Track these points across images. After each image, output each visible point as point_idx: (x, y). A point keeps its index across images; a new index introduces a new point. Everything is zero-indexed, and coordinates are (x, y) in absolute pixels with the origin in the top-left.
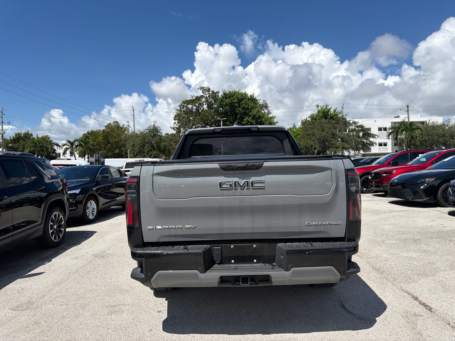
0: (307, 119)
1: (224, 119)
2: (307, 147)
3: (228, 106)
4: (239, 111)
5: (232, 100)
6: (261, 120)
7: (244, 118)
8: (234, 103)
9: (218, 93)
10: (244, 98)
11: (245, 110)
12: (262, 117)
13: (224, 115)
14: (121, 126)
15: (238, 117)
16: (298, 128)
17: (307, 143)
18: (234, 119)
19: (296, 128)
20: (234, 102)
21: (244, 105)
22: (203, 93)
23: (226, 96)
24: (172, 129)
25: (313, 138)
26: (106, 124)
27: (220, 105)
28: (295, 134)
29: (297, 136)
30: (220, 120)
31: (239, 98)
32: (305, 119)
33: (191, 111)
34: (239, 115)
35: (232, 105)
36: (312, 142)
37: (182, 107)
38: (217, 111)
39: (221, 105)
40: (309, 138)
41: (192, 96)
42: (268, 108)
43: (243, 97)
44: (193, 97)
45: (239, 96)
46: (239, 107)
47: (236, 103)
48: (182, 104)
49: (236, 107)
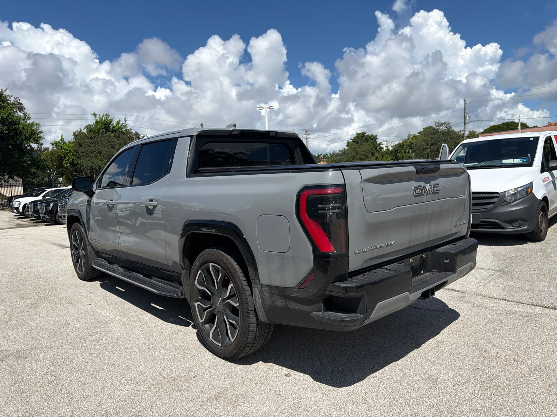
0: (81, 130)
2: (94, 168)
6: (15, 126)
12: (17, 122)
16: (67, 142)
17: (93, 163)
19: (64, 143)
25: (100, 157)
28: (64, 150)
29: (68, 153)
32: (79, 130)
36: (100, 162)
40: (94, 157)
42: (24, 111)
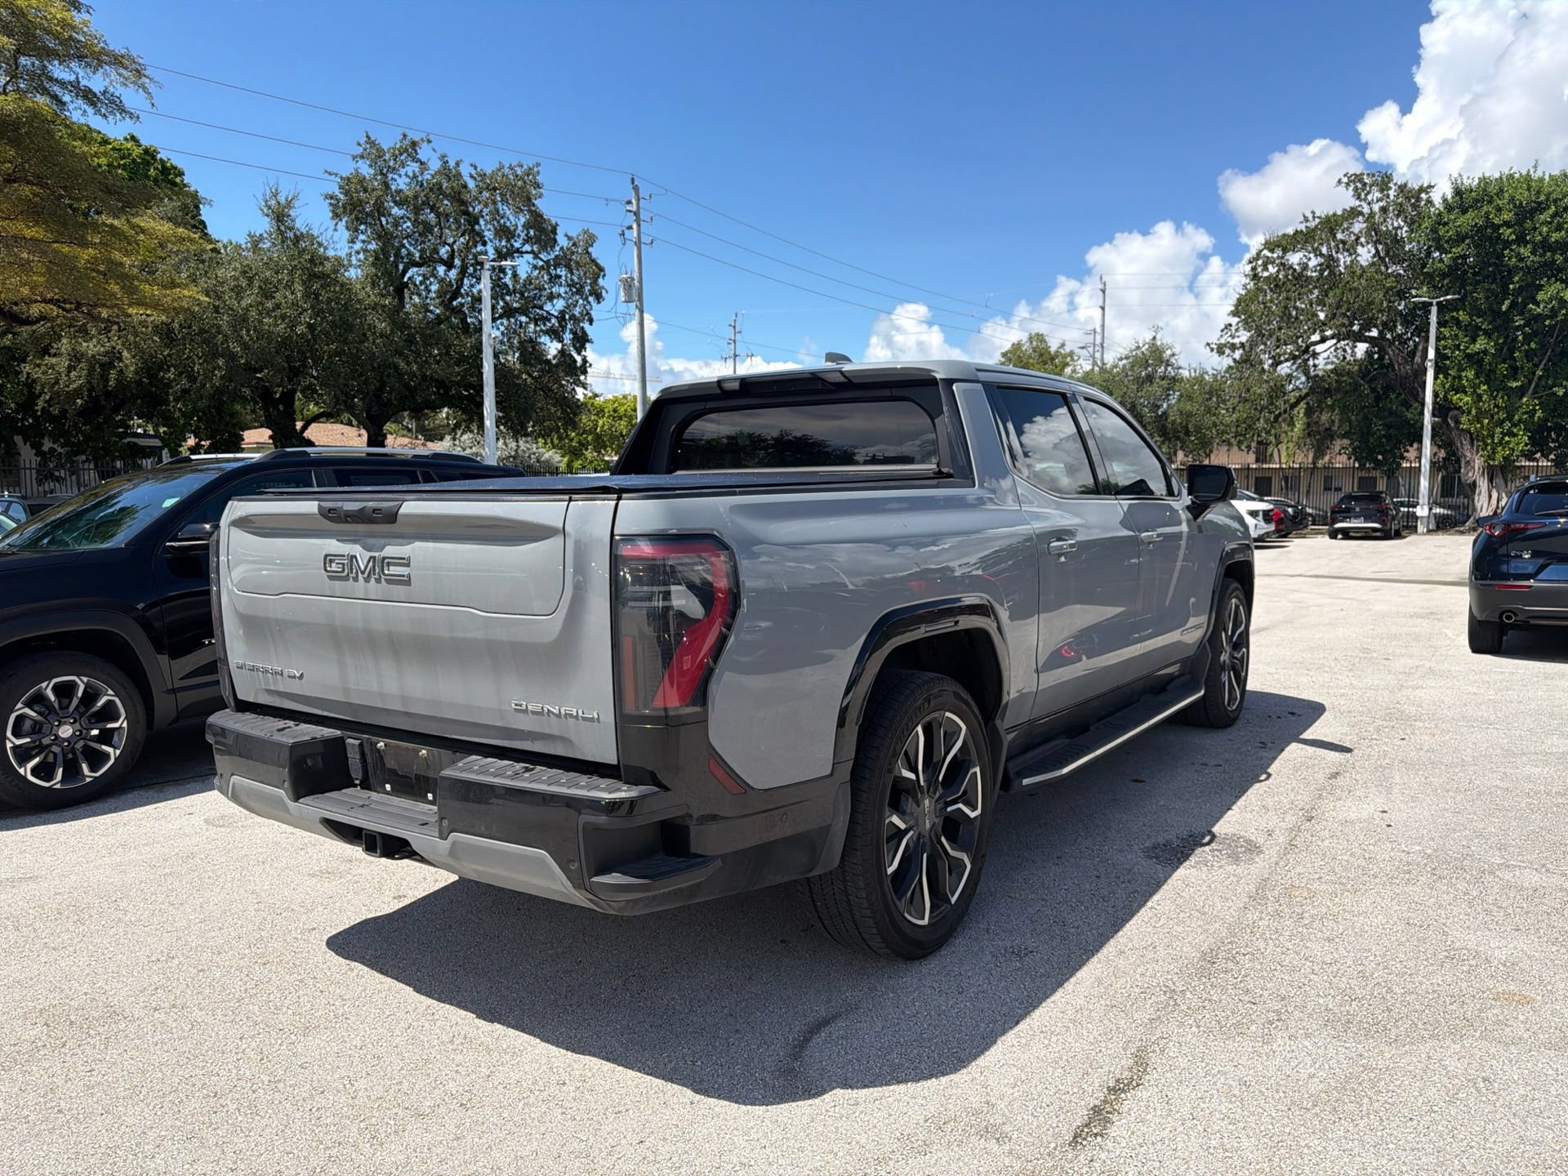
1: (1449, 297)
3: (1467, 241)
4: (1521, 260)
5: (1487, 213)
7: (1540, 288)
8: (1496, 227)
9: (1427, 193)
10: (1548, 199)
11: (1549, 254)
13: (1450, 281)
14: (1053, 349)
15: (1511, 286)
18: (1496, 297)
20: (1496, 221)
21: (1545, 229)
22: (1359, 198)
23: (1463, 199)
24: (1212, 350)
26: (1007, 347)
27: (1434, 239)
30: (1426, 307)
31: (1521, 203)
33: (1299, 278)
34: (1516, 279)
35: (1486, 237)
37: (1260, 262)
38: (1418, 267)
39: (1438, 240)
41: (1304, 216)
43: (1542, 198)
44: (1311, 219)
45: (1523, 196)
46: (1521, 240)
47: (1507, 224)
48: (1261, 251)
49: (1507, 244)
